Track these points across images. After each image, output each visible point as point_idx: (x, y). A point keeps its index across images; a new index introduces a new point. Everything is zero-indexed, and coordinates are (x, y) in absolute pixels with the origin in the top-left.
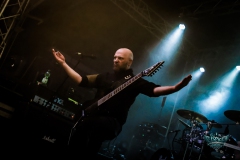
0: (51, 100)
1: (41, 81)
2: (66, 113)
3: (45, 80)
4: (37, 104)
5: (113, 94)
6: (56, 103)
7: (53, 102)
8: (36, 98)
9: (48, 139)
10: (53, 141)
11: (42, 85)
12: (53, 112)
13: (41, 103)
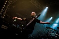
2: (20, 28)
5: (30, 23)
6: (18, 26)
9: (16, 34)
10: (17, 34)
11: (14, 22)
12: (17, 28)
13: (14, 26)
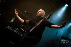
0: (14, 28)
1: (11, 21)
2: (19, 34)
3: (12, 21)
4: (9, 29)
5: (35, 27)
6: (16, 30)
7: (14, 29)
8: (9, 27)
9: (11, 43)
10: (13, 44)
11: (11, 23)
12: (15, 33)
13: (10, 29)
